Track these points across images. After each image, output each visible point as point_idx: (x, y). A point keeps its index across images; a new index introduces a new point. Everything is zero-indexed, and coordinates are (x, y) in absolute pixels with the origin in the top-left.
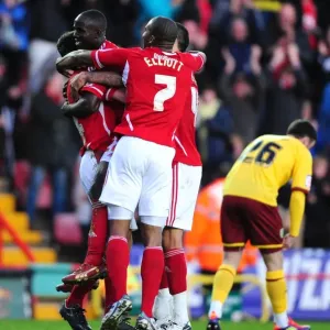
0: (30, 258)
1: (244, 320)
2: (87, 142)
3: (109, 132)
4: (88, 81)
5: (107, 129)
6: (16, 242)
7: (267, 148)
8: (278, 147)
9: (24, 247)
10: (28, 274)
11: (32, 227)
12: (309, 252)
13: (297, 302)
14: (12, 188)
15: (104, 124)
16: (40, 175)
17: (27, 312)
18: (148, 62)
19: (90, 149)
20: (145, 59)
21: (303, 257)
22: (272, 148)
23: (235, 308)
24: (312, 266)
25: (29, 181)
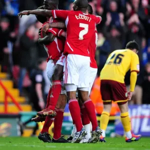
0: (20, 109)
1: (116, 137)
2: (50, 56)
3: (60, 51)
4: (50, 27)
5: (59, 49)
6: (14, 102)
7: (118, 57)
8: (123, 56)
9: (17, 104)
10: (19, 116)
11: (21, 95)
12: (145, 106)
13: (140, 128)
14: (11, 78)
15: (58, 47)
16: (24, 72)
17: (19, 133)
18: (77, 17)
19: (51, 59)
20: (76, 16)
21: (143, 108)
22: (120, 57)
23: (112, 131)
24: (146, 112)
25: (19, 75)
